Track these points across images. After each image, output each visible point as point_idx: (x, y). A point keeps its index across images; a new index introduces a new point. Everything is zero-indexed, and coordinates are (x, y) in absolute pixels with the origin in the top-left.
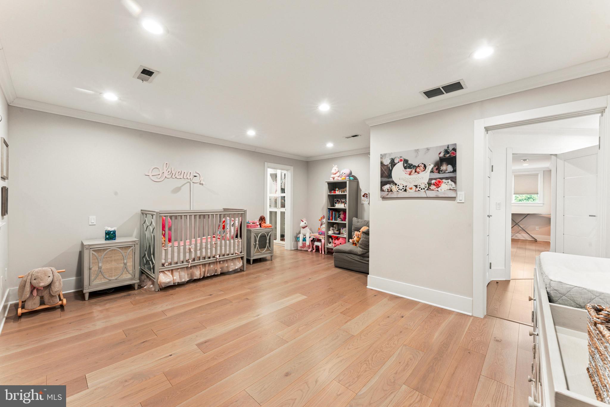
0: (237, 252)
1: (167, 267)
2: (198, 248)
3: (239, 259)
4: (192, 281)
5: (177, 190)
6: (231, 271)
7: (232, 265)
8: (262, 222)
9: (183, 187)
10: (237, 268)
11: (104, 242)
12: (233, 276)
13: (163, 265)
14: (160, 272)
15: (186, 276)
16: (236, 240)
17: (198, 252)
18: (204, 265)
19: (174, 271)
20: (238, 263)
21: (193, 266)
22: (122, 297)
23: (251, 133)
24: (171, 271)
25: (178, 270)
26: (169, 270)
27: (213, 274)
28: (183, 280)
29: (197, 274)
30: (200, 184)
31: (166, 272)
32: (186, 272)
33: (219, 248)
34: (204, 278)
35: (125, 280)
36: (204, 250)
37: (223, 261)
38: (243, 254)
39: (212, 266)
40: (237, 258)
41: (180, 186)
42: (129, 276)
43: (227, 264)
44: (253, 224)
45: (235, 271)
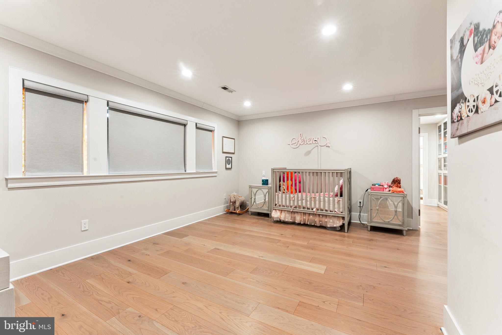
0: (337, 211)
1: (278, 207)
2: (300, 198)
3: (339, 218)
4: (293, 223)
5: (308, 153)
6: (328, 227)
7: (331, 222)
8: (394, 185)
9: (313, 150)
10: (335, 226)
11: (261, 185)
12: (328, 231)
13: (276, 205)
14: (274, 209)
15: (290, 218)
16: (336, 199)
17: (300, 202)
18: (305, 214)
19: (283, 212)
20: (338, 222)
21: (296, 212)
22: (256, 218)
23: (348, 87)
24: (281, 211)
25: (286, 212)
26: (280, 210)
27: (313, 224)
28: (287, 220)
29: (298, 219)
30: (327, 147)
31: (277, 210)
32: (290, 214)
33: (317, 202)
34: (305, 225)
35: (264, 210)
36: (304, 201)
37: (322, 215)
38: (344, 214)
39: (311, 217)
40: (338, 216)
41: (310, 149)
42: (267, 208)
43: (327, 220)
44: (379, 186)
45: (333, 229)
